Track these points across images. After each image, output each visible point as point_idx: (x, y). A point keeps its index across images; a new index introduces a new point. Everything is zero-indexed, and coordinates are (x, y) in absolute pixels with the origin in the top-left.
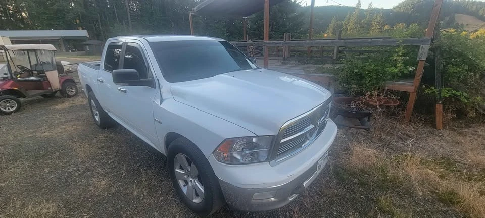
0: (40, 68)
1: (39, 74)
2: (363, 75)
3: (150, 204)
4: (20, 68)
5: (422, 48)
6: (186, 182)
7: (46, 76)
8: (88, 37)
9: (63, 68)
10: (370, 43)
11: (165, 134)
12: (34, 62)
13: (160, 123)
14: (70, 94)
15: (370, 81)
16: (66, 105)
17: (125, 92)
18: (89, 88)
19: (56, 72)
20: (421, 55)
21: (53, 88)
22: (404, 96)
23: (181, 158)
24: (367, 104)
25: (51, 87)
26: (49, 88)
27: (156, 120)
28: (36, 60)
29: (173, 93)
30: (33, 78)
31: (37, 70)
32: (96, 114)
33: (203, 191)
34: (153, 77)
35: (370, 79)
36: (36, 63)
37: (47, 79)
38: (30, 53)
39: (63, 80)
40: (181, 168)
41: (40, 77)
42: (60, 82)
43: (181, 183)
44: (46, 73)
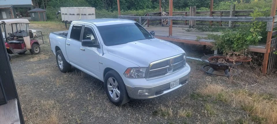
0: (18, 34)
1: (17, 39)
2: (233, 41)
3: (96, 102)
4: (10, 35)
5: (268, 23)
6: (112, 91)
7: (23, 40)
8: (32, 5)
9: (33, 35)
10: (237, 19)
11: (104, 69)
12: (15, 31)
13: (102, 64)
14: (36, 52)
15: (237, 45)
16: (36, 59)
17: (84, 50)
18: (57, 48)
19: (29, 37)
20: (268, 28)
21: (27, 48)
22: (261, 56)
23: (111, 79)
24: (228, 61)
25: (26, 47)
26: (25, 48)
27: (100, 63)
28: (16, 29)
29: (108, 51)
30: (14, 41)
31: (17, 36)
32: (60, 64)
33: (119, 93)
34: (99, 43)
35: (237, 44)
36: (16, 31)
37: (24, 42)
38: (13, 25)
39: (32, 43)
40: (111, 85)
41: (19, 40)
42: (31, 44)
43: (110, 92)
44: (24, 38)
